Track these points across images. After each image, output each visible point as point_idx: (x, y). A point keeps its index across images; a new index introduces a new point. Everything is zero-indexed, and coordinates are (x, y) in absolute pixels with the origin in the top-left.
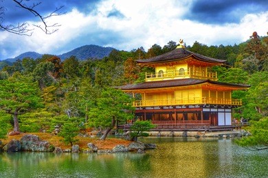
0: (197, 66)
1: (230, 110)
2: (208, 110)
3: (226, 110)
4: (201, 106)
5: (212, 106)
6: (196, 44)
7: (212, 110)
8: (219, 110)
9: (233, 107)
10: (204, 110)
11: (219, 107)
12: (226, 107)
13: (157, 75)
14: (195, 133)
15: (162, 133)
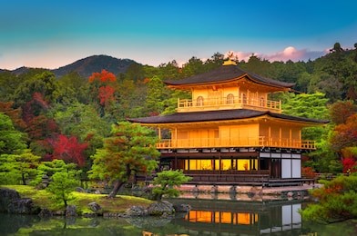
0: (253, 91)
2: (267, 155)
4: (258, 150)
5: (273, 150)
6: (253, 59)
7: (274, 156)
8: (284, 156)
9: (303, 151)
10: (262, 155)
11: (284, 151)
12: (294, 151)
13: (194, 102)
14: (248, 189)
15: (200, 187)
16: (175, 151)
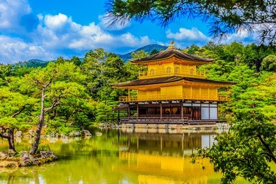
1: (216, 106)
2: (190, 105)
3: (211, 105)
4: (181, 101)
5: (193, 102)
7: (194, 105)
8: (203, 105)
9: (219, 102)
11: (202, 102)
12: (211, 102)
13: (149, 72)
14: (175, 126)
15: (149, 125)
16: (137, 103)
